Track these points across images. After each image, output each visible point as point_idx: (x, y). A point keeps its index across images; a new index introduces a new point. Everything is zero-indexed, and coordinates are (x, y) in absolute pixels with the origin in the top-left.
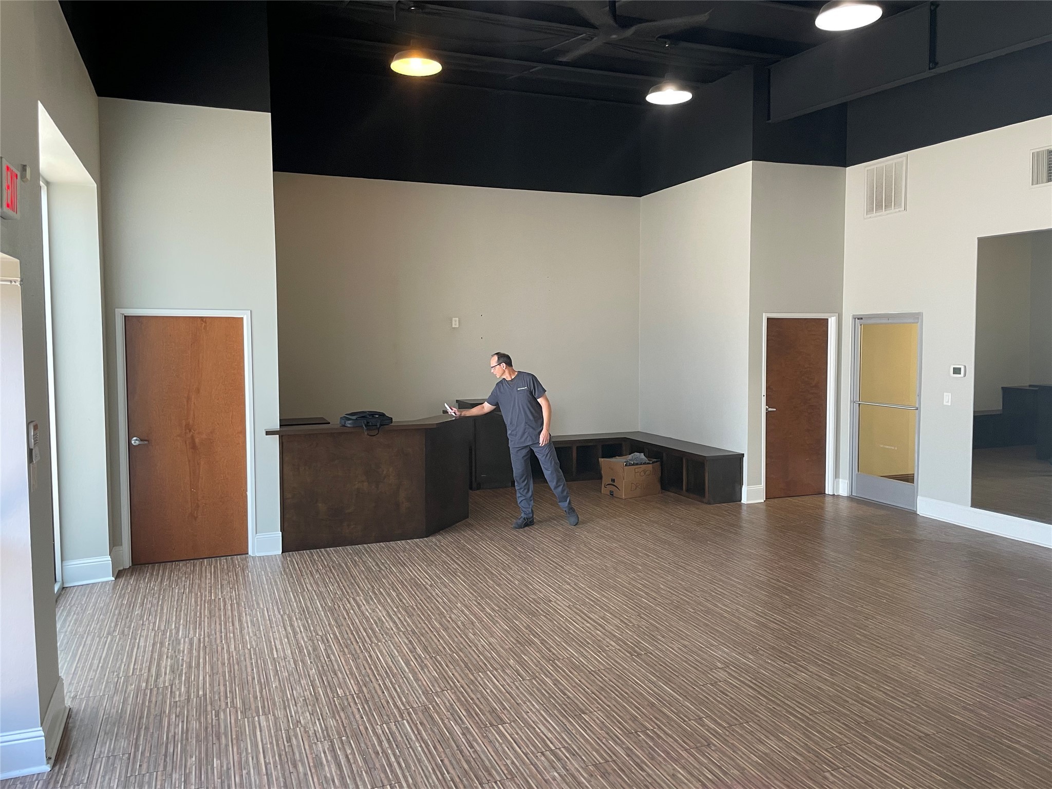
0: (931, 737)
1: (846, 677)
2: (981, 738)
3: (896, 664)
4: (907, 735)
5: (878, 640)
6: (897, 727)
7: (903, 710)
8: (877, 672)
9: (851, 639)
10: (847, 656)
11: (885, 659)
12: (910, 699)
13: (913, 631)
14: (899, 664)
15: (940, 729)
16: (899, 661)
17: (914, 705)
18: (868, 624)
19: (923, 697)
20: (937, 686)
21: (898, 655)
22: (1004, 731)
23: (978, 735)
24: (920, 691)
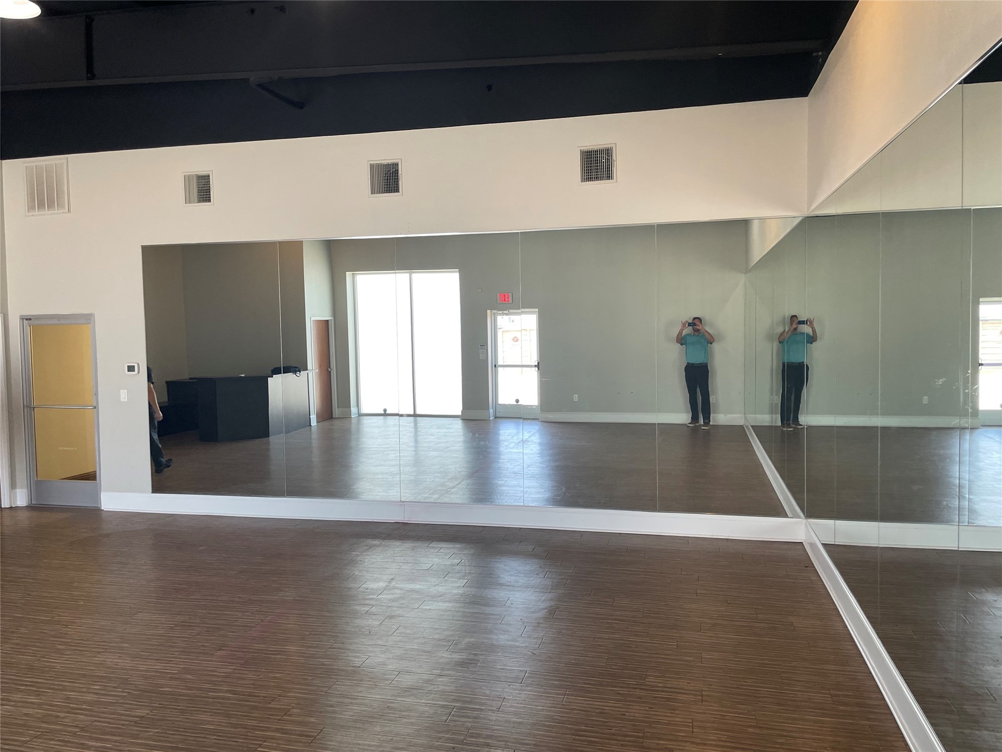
0: (147, 718)
1: (54, 693)
2: (190, 700)
3: (103, 661)
4: (123, 725)
5: (80, 643)
6: (111, 721)
7: (116, 703)
8: (84, 676)
9: (52, 652)
10: (52, 671)
11: (90, 660)
12: (120, 690)
13: (113, 623)
14: (105, 660)
15: (152, 706)
16: (105, 657)
17: (125, 694)
18: (67, 631)
19: (132, 682)
20: (144, 668)
21: (103, 652)
22: (207, 686)
23: (187, 698)
24: (129, 678)
